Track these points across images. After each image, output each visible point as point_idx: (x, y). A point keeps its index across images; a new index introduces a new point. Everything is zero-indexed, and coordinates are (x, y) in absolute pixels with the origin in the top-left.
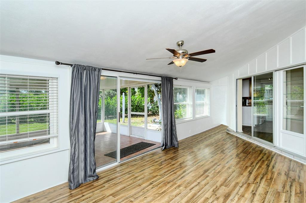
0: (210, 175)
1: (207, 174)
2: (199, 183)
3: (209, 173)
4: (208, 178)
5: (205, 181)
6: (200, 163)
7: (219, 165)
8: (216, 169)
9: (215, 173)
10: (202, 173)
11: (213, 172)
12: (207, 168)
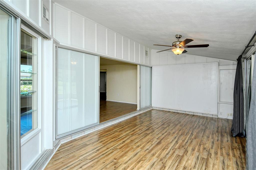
0: (156, 140)
1: (158, 141)
2: (163, 135)
3: (157, 141)
4: (157, 137)
5: (159, 136)
6: (167, 152)
7: (147, 150)
8: (151, 145)
9: (152, 141)
10: (162, 141)
11: (154, 142)
12: (158, 146)
